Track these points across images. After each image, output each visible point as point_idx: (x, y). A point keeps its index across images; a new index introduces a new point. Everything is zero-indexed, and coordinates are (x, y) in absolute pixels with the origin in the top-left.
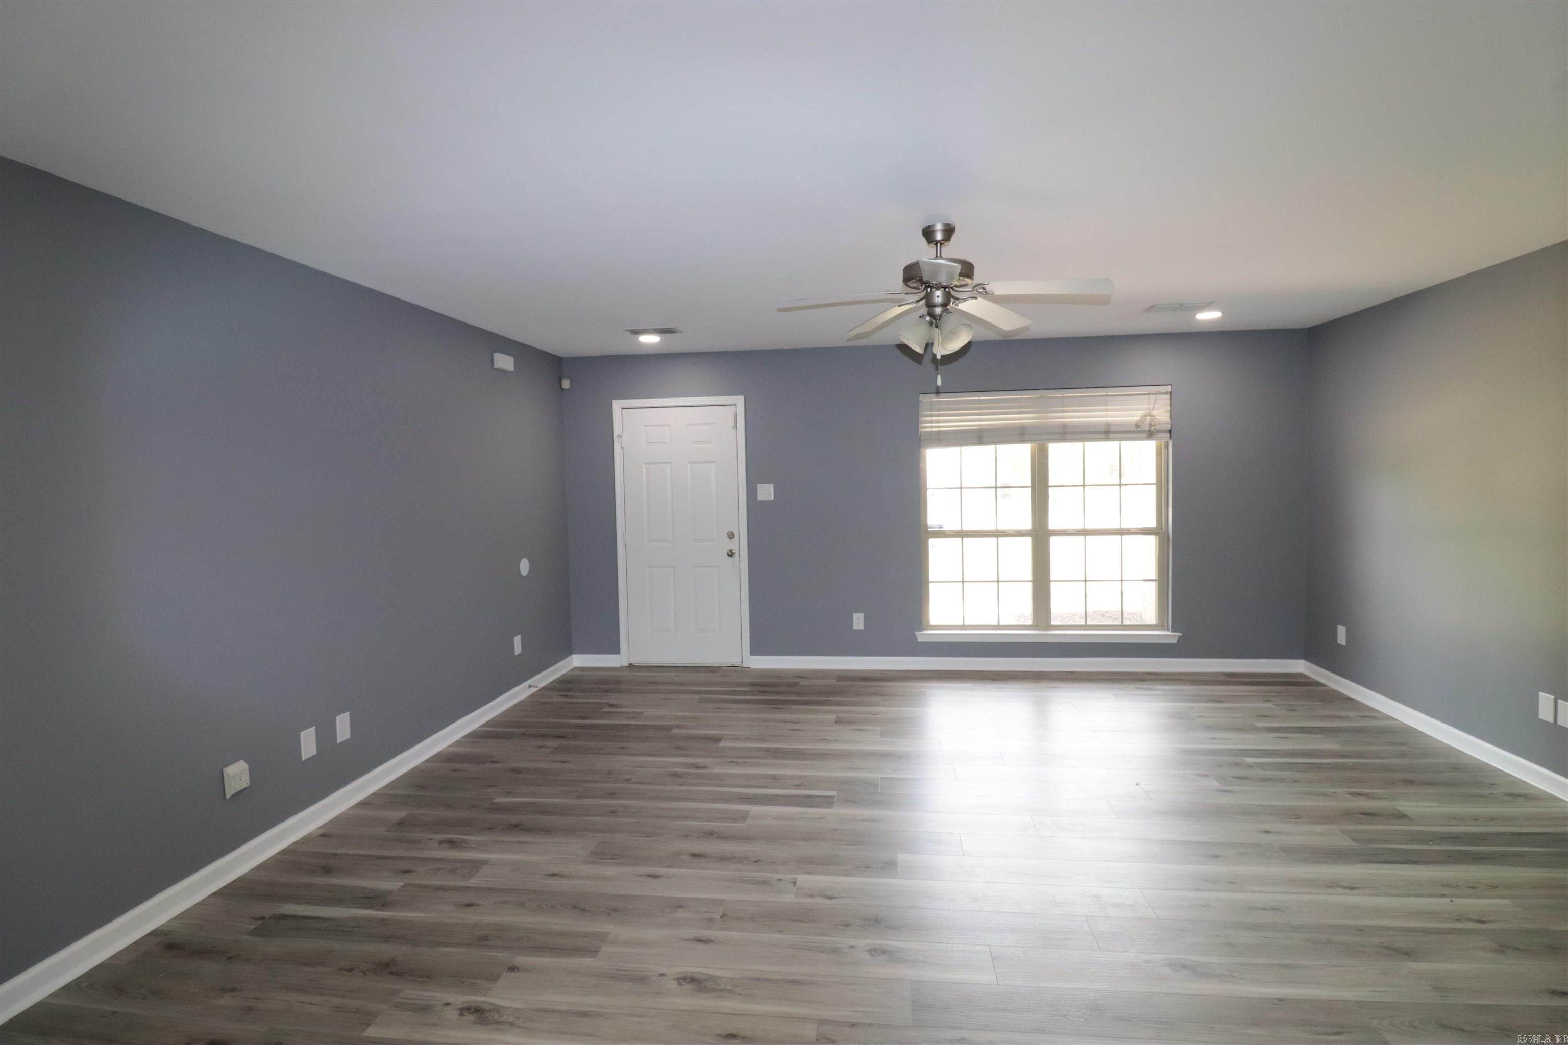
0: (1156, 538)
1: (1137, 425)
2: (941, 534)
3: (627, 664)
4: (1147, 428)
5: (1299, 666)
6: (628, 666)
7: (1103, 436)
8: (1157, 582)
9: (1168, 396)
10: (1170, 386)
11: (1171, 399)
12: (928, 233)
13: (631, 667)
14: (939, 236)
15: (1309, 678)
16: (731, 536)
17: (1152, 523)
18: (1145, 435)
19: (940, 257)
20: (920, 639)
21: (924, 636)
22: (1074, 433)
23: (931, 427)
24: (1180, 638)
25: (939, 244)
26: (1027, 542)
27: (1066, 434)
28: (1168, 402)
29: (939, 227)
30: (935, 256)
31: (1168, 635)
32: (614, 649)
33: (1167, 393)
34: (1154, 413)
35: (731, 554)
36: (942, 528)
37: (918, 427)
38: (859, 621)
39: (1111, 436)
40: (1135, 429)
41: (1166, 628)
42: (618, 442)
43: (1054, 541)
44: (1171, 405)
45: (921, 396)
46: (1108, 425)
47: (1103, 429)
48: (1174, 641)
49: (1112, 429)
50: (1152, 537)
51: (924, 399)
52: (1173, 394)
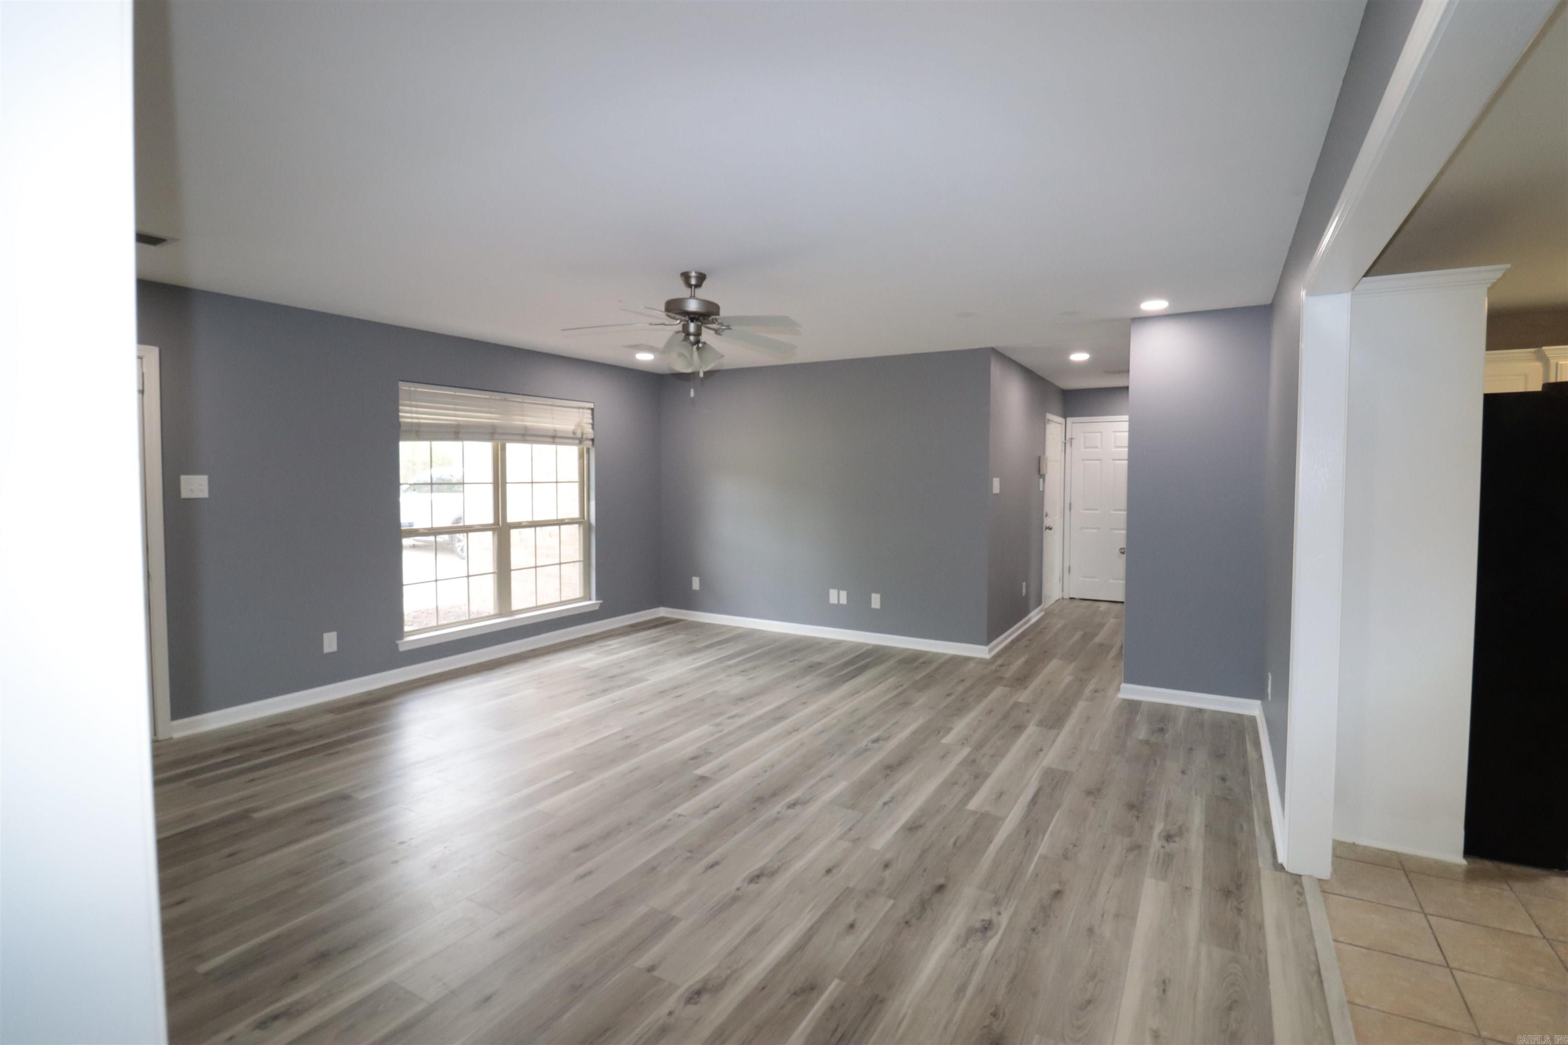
0: (579, 527)
1: (574, 433)
2: (412, 533)
4: (579, 435)
5: (662, 612)
7: (551, 440)
9: (590, 412)
10: (593, 404)
11: (593, 414)
12: (686, 276)
14: (693, 282)
15: (670, 618)
17: (576, 514)
18: (577, 441)
19: (694, 296)
20: (401, 648)
21: (404, 643)
22: (531, 435)
23: (410, 417)
24: (602, 604)
25: (693, 287)
26: (490, 536)
27: (526, 436)
28: (590, 416)
29: (693, 274)
30: (690, 295)
31: (593, 602)
33: (589, 409)
34: (583, 424)
36: (413, 526)
37: (398, 417)
38: (330, 642)
39: (557, 440)
40: (572, 435)
41: (588, 598)
43: (513, 533)
44: (593, 419)
45: (400, 383)
46: (555, 430)
47: (553, 434)
48: (597, 608)
49: (559, 435)
50: (576, 526)
51: (404, 387)
52: (595, 410)
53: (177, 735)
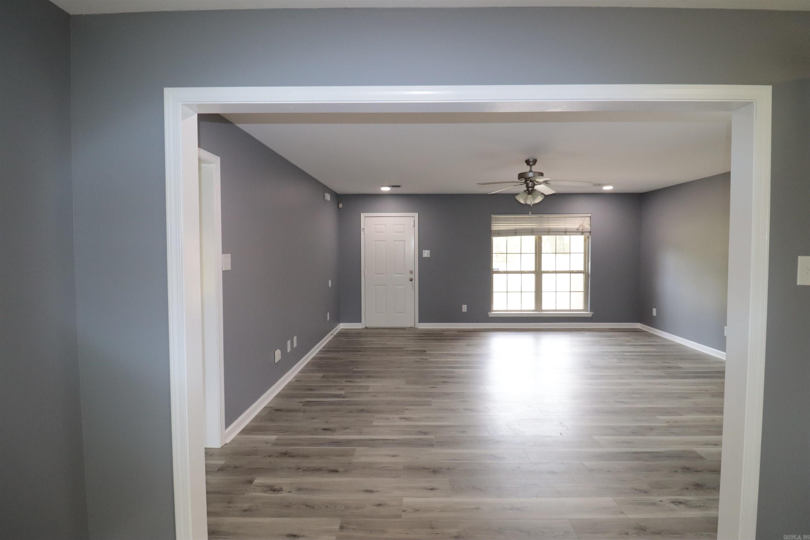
0: (583, 275)
1: (577, 229)
2: (498, 272)
3: (364, 327)
4: (581, 230)
5: (638, 326)
6: (364, 328)
7: (564, 233)
8: (584, 292)
9: (589, 218)
10: (590, 214)
11: (590, 219)
12: (527, 162)
13: (366, 328)
14: (531, 163)
15: (642, 330)
16: (411, 272)
17: (582, 269)
18: (580, 233)
20: (490, 316)
21: (491, 314)
22: (552, 232)
23: (496, 228)
24: (593, 315)
25: (531, 166)
26: (533, 276)
27: (549, 232)
28: (589, 220)
29: (531, 160)
30: (530, 170)
31: (588, 313)
32: (359, 321)
33: (589, 217)
34: (584, 225)
35: (411, 280)
36: (499, 270)
37: (490, 228)
38: (465, 308)
39: (567, 233)
40: (576, 231)
41: (587, 311)
42: (363, 231)
43: (544, 275)
44: (590, 221)
45: (492, 215)
46: (566, 229)
47: (564, 230)
48: (591, 316)
49: (567, 231)
50: (582, 274)
51: (493, 216)
52: (591, 217)
53: (420, 328)
